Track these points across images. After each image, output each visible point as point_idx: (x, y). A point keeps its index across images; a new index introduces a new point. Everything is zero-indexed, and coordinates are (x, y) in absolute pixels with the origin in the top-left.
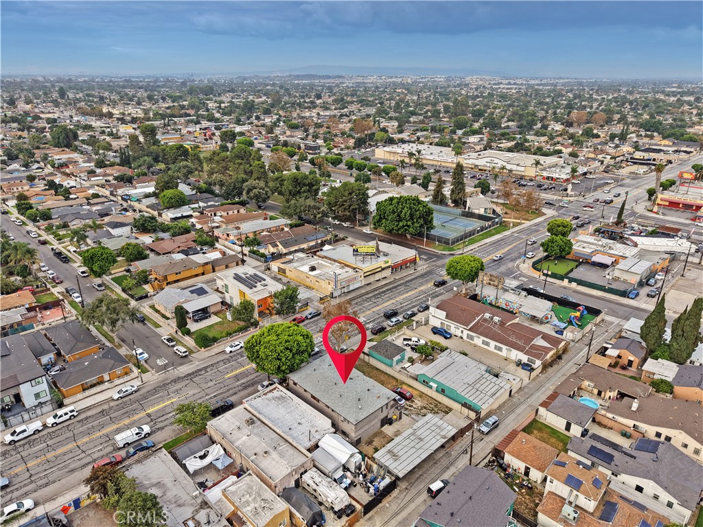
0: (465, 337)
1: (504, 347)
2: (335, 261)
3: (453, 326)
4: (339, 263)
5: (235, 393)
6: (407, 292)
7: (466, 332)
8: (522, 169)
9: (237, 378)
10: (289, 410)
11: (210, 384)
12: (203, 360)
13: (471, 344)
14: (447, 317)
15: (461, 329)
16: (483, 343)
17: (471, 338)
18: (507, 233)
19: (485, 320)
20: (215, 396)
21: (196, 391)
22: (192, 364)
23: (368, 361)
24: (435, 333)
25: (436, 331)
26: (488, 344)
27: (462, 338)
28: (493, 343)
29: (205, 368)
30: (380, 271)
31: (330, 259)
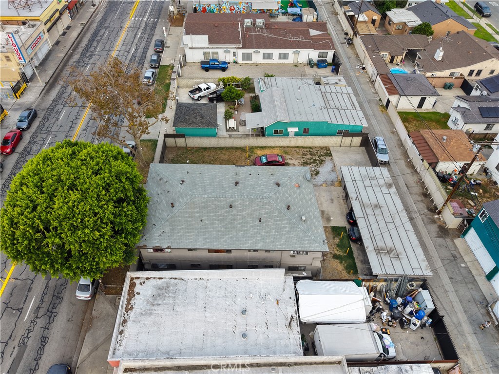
0: (240, 59)
1: (290, 52)
3: (220, 51)
6: (117, 35)
7: (240, 52)
10: (201, 303)
13: (251, 65)
14: (211, 41)
15: (232, 51)
16: (264, 58)
17: (247, 57)
19: (248, 28)
23: (184, 145)
24: (207, 70)
25: (206, 66)
27: (236, 63)
28: (276, 52)
30: (59, 18)
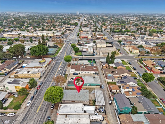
1: (90, 72)
2: (33, 67)
3: (77, 72)
4: (35, 67)
5: (46, 114)
6: (57, 69)
8: (50, 34)
9: (41, 110)
11: (35, 117)
12: (22, 113)
13: (82, 74)
15: (79, 72)
18: (62, 49)
19: (82, 68)
20: (41, 119)
21: (33, 121)
22: (20, 116)
23: (69, 87)
24: (74, 75)
25: (74, 74)
26: (86, 72)
29: (27, 114)
30: (47, 66)
31: (31, 67)
